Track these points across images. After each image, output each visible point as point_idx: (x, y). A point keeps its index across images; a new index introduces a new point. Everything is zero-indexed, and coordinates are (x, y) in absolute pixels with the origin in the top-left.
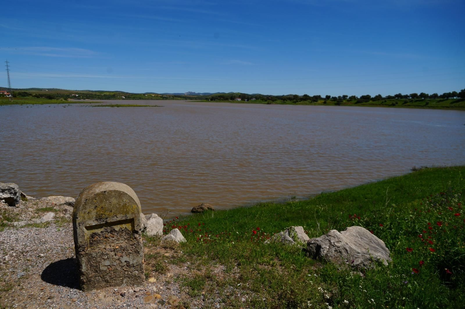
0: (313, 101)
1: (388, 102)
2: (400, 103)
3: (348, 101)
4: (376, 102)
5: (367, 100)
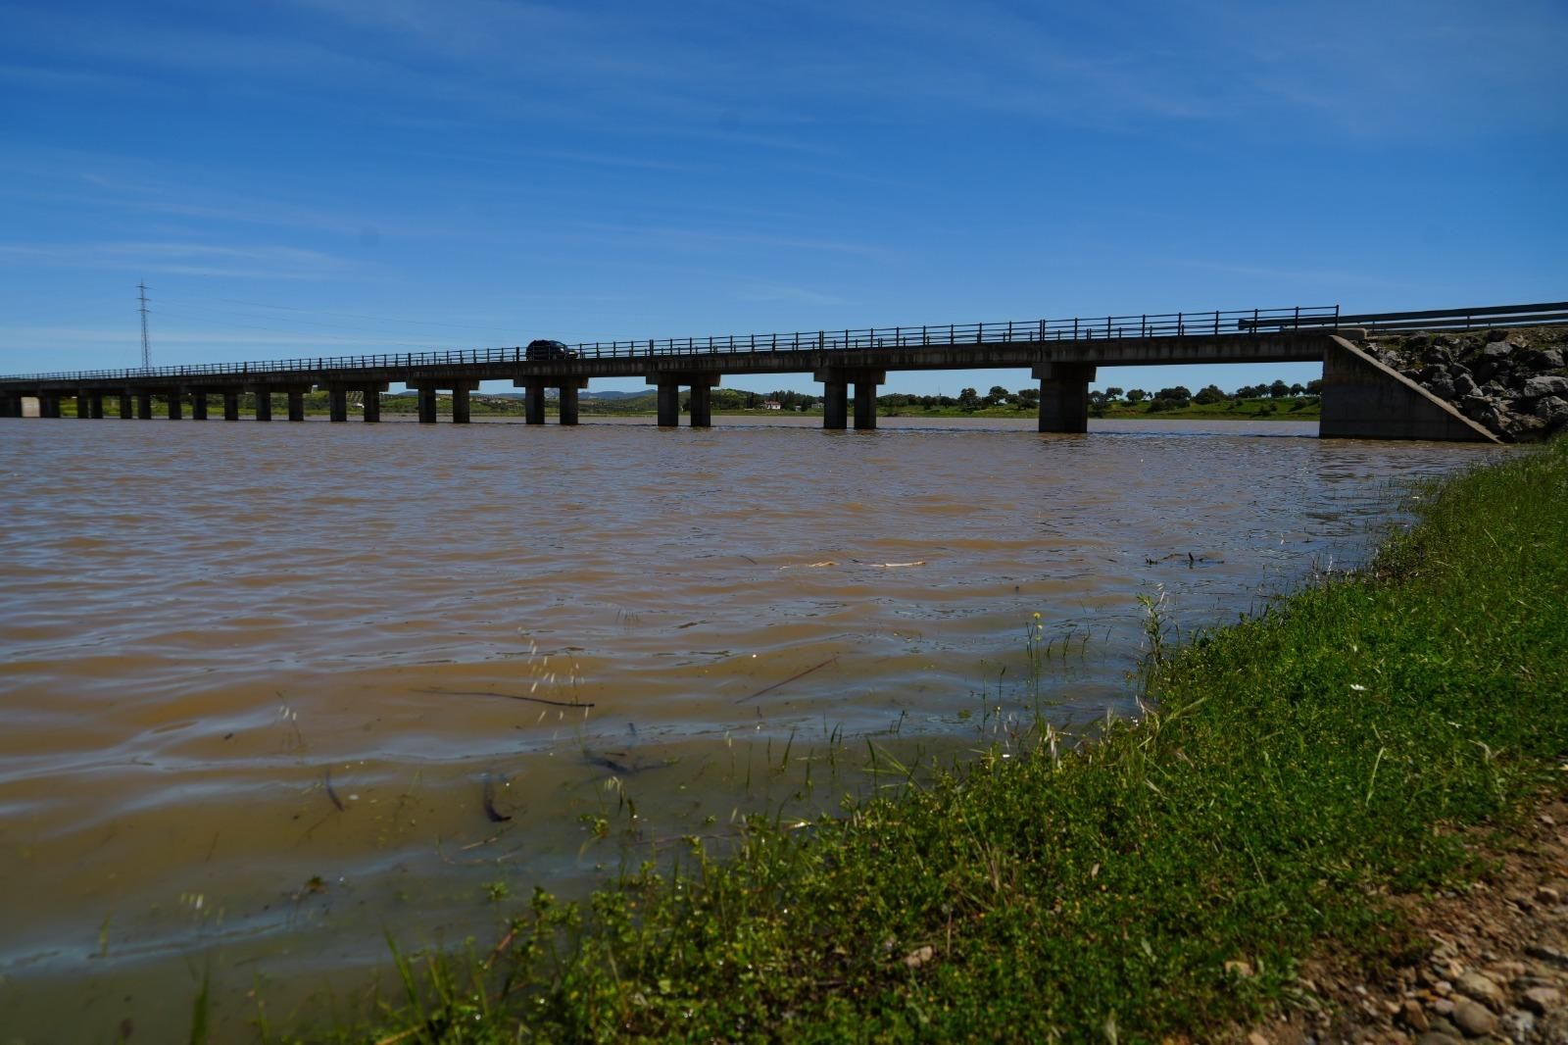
0: (1024, 405)
1: (1247, 406)
2: (1282, 408)
3: (1124, 404)
4: (1207, 407)
5: (1180, 401)
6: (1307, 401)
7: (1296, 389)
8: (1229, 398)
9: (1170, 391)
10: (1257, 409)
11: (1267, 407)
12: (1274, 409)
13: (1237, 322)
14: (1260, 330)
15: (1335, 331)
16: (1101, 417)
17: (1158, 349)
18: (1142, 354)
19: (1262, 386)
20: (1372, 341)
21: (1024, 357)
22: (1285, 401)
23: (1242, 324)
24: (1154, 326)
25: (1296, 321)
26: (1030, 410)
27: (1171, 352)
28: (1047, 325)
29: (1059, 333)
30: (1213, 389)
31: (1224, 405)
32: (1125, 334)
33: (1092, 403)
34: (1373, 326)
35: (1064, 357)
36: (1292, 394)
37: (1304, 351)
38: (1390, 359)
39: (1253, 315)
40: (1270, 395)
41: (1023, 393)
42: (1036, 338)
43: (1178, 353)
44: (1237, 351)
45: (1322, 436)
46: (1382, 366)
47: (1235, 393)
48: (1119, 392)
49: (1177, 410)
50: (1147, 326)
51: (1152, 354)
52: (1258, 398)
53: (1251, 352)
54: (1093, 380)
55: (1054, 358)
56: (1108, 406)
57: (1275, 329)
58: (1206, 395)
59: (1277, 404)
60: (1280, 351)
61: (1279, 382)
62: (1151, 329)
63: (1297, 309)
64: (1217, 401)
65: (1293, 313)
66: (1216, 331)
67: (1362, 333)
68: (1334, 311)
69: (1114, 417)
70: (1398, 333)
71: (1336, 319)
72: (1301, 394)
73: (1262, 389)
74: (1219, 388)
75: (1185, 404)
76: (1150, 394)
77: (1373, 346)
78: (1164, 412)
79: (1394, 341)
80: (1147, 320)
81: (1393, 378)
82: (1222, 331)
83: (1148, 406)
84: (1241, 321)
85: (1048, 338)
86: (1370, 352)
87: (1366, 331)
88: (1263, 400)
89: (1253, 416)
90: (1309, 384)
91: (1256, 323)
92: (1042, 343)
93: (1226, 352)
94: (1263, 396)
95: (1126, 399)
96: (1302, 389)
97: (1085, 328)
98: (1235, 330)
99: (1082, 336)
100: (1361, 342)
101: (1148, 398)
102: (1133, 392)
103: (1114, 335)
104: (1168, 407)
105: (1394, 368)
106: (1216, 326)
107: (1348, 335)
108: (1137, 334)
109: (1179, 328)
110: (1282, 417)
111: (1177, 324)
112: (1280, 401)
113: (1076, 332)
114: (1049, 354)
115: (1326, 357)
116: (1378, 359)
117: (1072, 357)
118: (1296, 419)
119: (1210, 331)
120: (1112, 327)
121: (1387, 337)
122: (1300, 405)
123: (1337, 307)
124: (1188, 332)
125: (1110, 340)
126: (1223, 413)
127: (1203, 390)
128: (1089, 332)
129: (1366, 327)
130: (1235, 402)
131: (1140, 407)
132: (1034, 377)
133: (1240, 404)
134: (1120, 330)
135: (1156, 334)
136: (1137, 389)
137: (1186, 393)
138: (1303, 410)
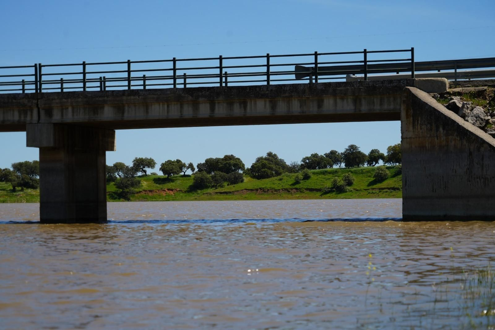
0: (19, 185)
1: (316, 180)
2: (360, 182)
3: (158, 180)
4: (266, 183)
5: (231, 175)
6: (388, 172)
7: (375, 156)
8: (292, 169)
9: (217, 161)
10: (328, 184)
11: (340, 182)
12: (350, 183)
13: (293, 68)
14: (323, 79)
15: (411, 81)
16: (128, 200)
17: (195, 105)
18: (174, 112)
19: (333, 153)
20: (455, 94)
21: (14, 116)
22: (362, 172)
23: (300, 71)
24: (188, 73)
25: (365, 68)
26: (29, 191)
27: (212, 109)
28: (44, 70)
29: (62, 82)
30: (271, 157)
31: (288, 180)
32: (152, 85)
33: (113, 179)
34: (456, 76)
35: (70, 117)
36: (370, 163)
37: (377, 108)
38: (477, 117)
39: (312, 59)
40: (343, 165)
41: (18, 167)
42: (30, 89)
43: (221, 111)
44: (296, 108)
45: (406, 218)
46: (469, 126)
47: (300, 162)
48: (150, 163)
49: (227, 187)
50: (179, 73)
51: (188, 112)
52: (328, 169)
53: (313, 109)
54: (112, 149)
55: (57, 117)
56: (137, 183)
57: (341, 79)
58: (264, 166)
59: (353, 177)
60: (348, 106)
61: (353, 147)
62: (185, 77)
63: (365, 52)
64: (278, 174)
65: (361, 57)
66: (268, 80)
67: (443, 84)
68: (408, 55)
69: (145, 199)
70: (484, 83)
71: (411, 66)
72: (381, 163)
73: (333, 157)
74: (280, 157)
75: (237, 180)
76: (191, 166)
77: (456, 100)
78: (210, 190)
79: (480, 95)
80: (179, 65)
81: (483, 142)
82: (275, 80)
83: (190, 183)
84: (299, 67)
85: (47, 89)
86: (453, 108)
87: (447, 81)
88: (336, 172)
89: (325, 193)
90: (390, 149)
91: (316, 71)
92: (38, 95)
93: (282, 109)
94: (335, 167)
95: (161, 174)
96: (382, 157)
97: (98, 76)
98: (291, 80)
99: (93, 87)
100: (443, 96)
101: (189, 172)
102: (169, 162)
103: (137, 85)
104: (216, 183)
105: (483, 128)
106: (268, 74)
107: (428, 87)
108: (167, 84)
109: (220, 76)
110: (359, 193)
111: (217, 71)
112: (355, 173)
113: (84, 81)
114: (49, 112)
115: (403, 114)
116: (464, 116)
117: (81, 117)
118: (378, 196)
119: (260, 81)
120: (133, 75)
121: (472, 89)
122: (380, 177)
123: (412, 50)
124: (233, 82)
125: (131, 93)
126: (287, 190)
127: (259, 160)
128: (103, 81)
129: (448, 76)
130: (300, 175)
131: (178, 184)
132: (30, 143)
133: (306, 177)
134: (144, 78)
135: (192, 84)
136: (173, 159)
137: (238, 164)
138: (384, 184)
